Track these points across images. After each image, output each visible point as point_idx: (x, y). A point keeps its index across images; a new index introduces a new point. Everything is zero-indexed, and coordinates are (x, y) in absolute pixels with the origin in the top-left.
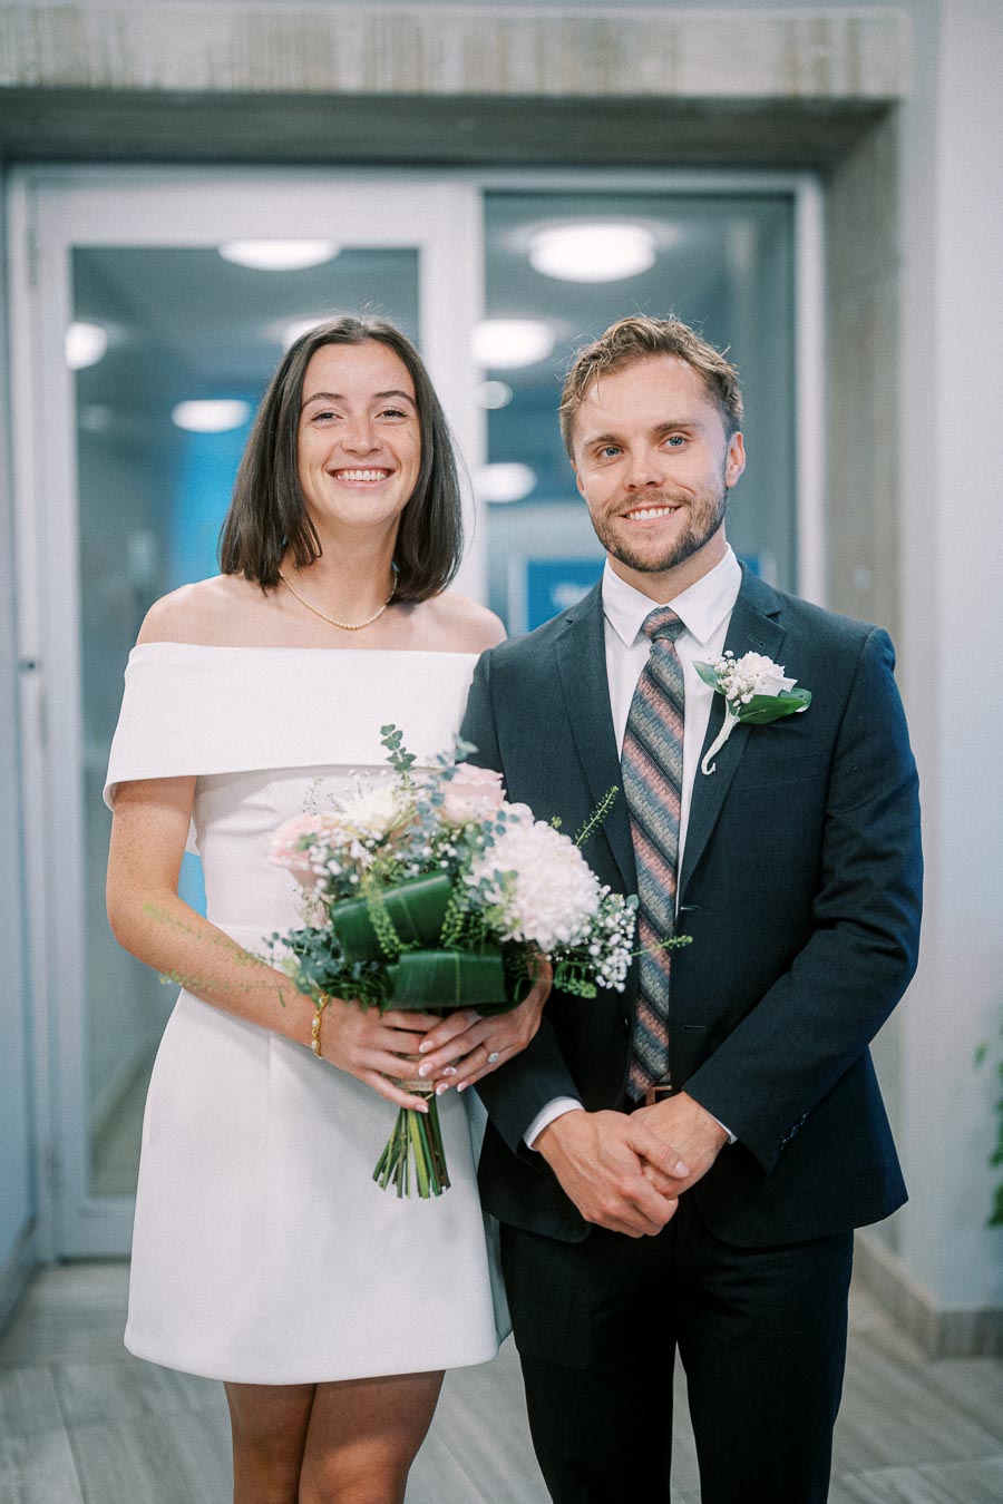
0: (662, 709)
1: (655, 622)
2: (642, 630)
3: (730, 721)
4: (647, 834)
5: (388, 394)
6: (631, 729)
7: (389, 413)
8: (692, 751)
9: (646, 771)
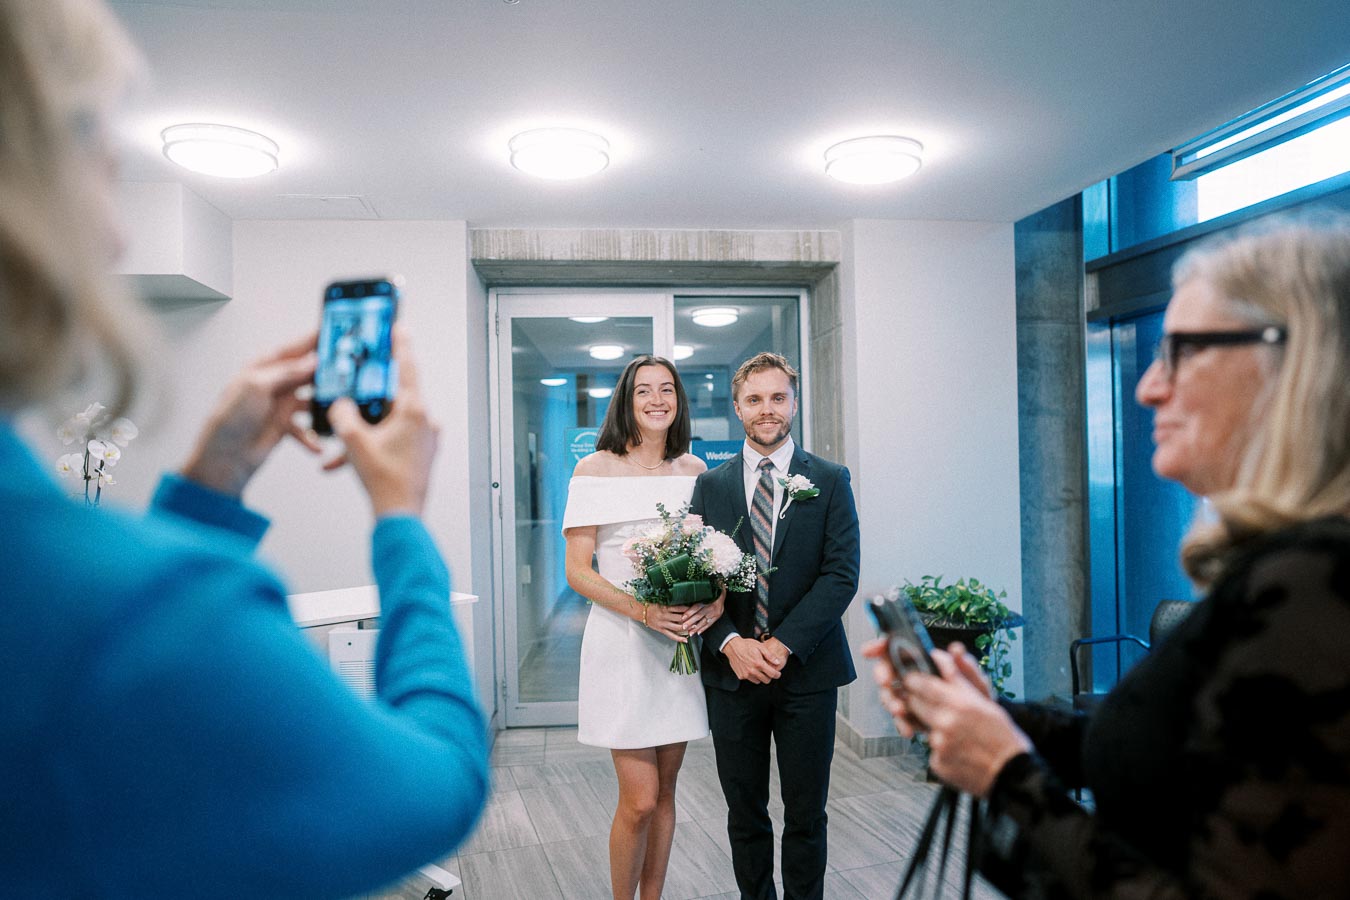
0: (766, 494)
1: (763, 463)
2: (758, 466)
3: (790, 499)
4: (760, 540)
5: (666, 384)
6: (754, 502)
7: (666, 390)
8: (776, 512)
9: (759, 517)
